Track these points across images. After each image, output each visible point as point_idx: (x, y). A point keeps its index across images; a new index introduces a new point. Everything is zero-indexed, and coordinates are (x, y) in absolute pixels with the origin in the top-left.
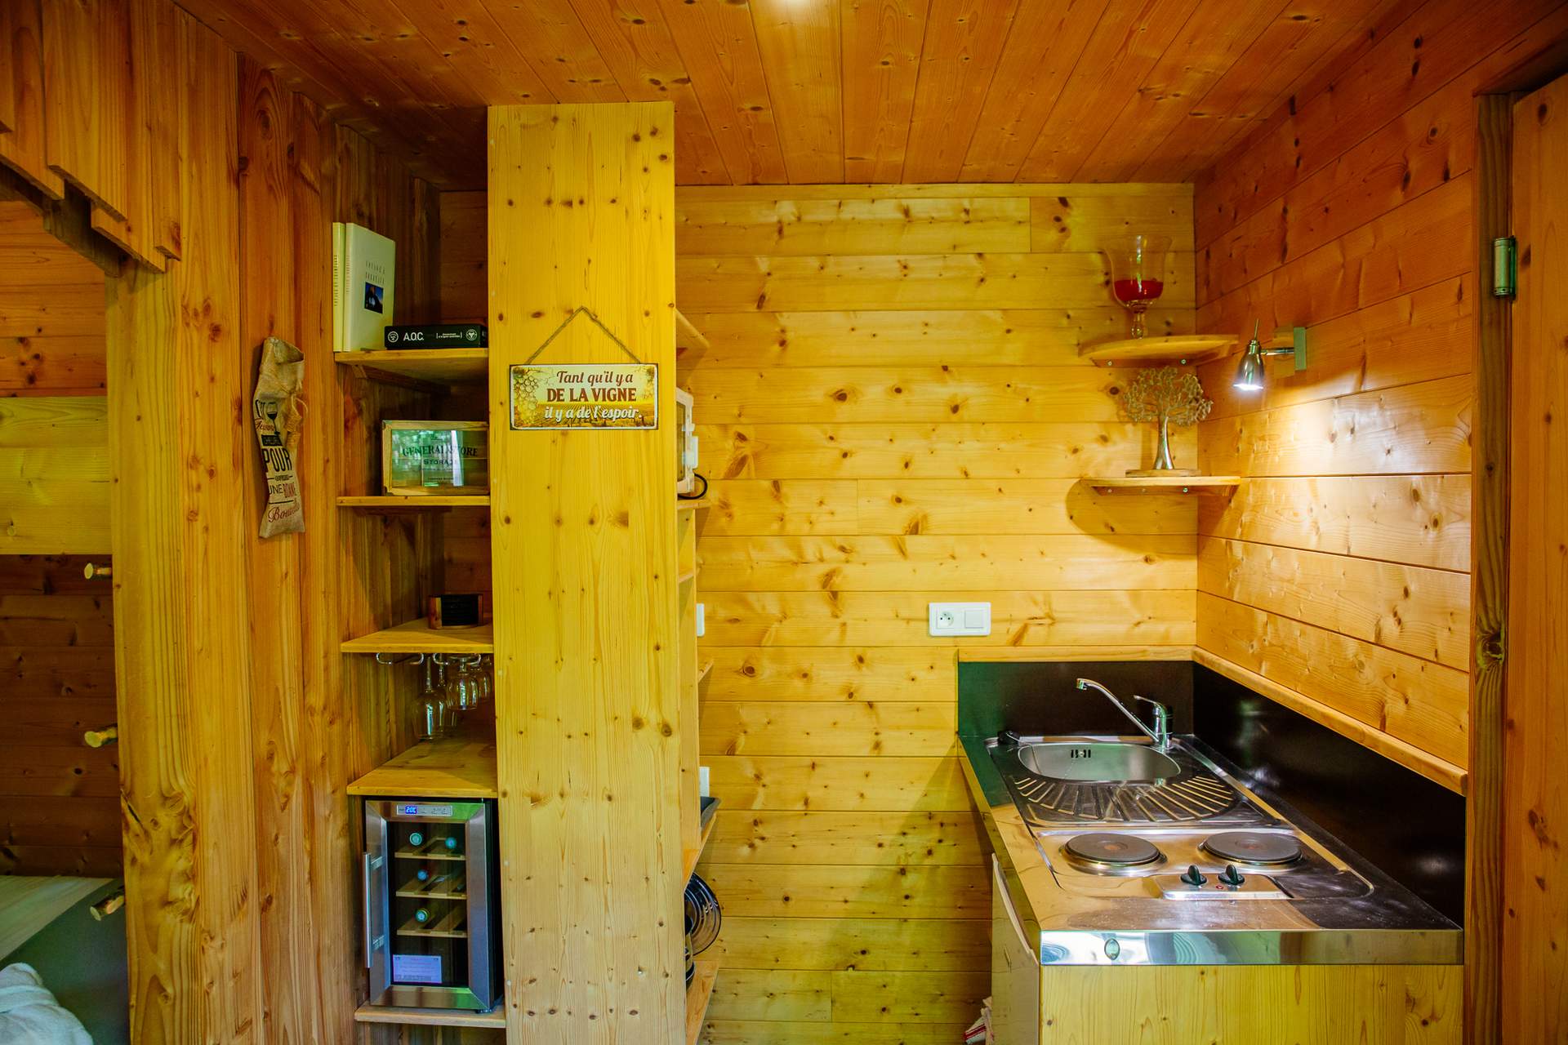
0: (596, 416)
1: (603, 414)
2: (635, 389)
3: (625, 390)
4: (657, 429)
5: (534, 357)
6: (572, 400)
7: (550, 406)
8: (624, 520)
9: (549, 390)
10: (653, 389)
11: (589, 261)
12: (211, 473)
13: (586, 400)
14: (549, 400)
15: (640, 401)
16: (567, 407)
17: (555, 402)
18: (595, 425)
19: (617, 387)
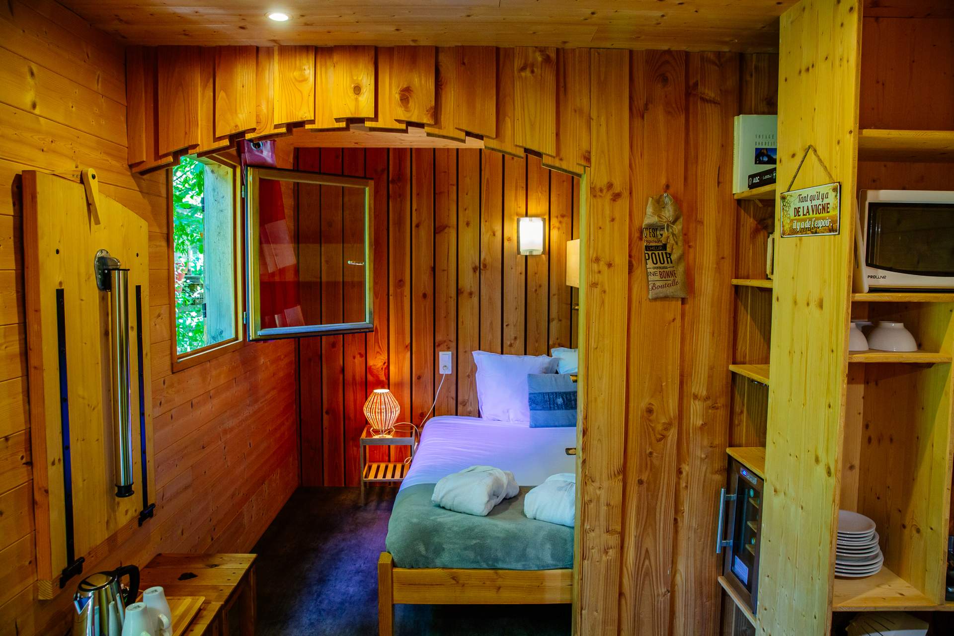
0: (813, 226)
1: (816, 224)
2: (829, 204)
3: (825, 204)
4: (839, 234)
5: (791, 186)
6: (804, 215)
7: (795, 220)
8: (821, 306)
9: (795, 208)
10: (837, 202)
11: (815, 109)
12: (610, 265)
13: (809, 214)
14: (795, 216)
15: (832, 213)
16: (802, 220)
17: (797, 217)
18: (812, 233)
19: (821, 203)
